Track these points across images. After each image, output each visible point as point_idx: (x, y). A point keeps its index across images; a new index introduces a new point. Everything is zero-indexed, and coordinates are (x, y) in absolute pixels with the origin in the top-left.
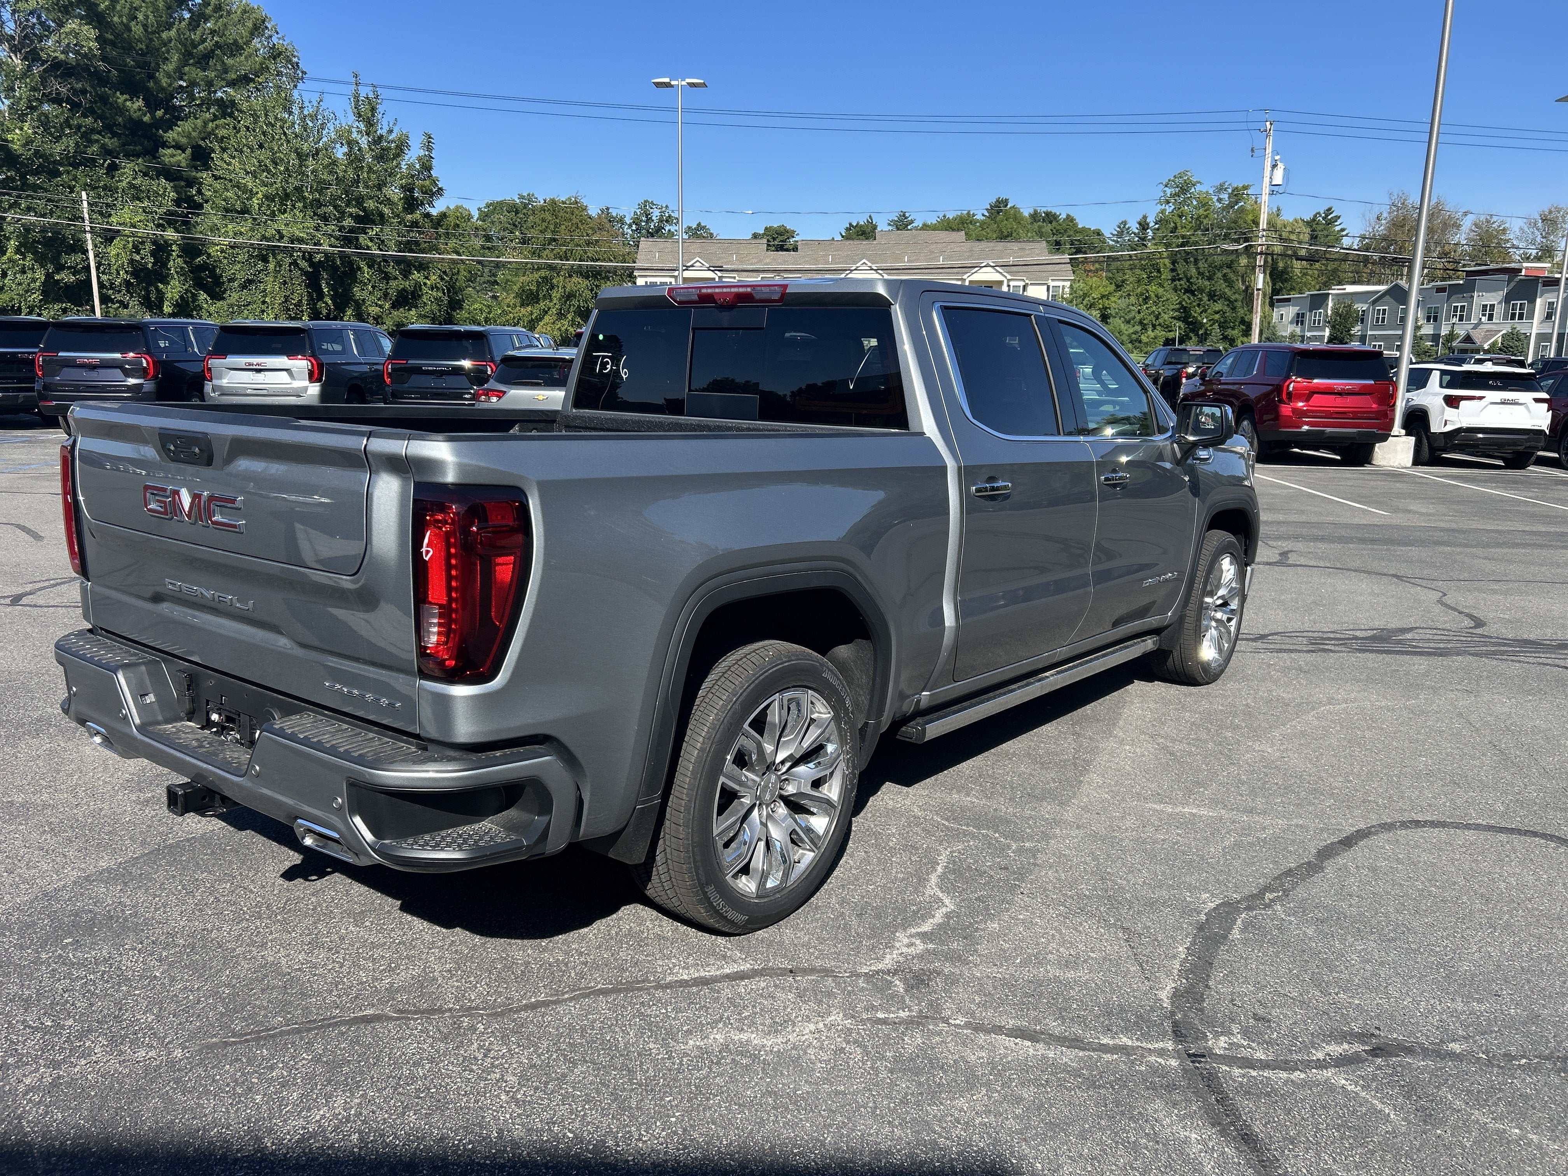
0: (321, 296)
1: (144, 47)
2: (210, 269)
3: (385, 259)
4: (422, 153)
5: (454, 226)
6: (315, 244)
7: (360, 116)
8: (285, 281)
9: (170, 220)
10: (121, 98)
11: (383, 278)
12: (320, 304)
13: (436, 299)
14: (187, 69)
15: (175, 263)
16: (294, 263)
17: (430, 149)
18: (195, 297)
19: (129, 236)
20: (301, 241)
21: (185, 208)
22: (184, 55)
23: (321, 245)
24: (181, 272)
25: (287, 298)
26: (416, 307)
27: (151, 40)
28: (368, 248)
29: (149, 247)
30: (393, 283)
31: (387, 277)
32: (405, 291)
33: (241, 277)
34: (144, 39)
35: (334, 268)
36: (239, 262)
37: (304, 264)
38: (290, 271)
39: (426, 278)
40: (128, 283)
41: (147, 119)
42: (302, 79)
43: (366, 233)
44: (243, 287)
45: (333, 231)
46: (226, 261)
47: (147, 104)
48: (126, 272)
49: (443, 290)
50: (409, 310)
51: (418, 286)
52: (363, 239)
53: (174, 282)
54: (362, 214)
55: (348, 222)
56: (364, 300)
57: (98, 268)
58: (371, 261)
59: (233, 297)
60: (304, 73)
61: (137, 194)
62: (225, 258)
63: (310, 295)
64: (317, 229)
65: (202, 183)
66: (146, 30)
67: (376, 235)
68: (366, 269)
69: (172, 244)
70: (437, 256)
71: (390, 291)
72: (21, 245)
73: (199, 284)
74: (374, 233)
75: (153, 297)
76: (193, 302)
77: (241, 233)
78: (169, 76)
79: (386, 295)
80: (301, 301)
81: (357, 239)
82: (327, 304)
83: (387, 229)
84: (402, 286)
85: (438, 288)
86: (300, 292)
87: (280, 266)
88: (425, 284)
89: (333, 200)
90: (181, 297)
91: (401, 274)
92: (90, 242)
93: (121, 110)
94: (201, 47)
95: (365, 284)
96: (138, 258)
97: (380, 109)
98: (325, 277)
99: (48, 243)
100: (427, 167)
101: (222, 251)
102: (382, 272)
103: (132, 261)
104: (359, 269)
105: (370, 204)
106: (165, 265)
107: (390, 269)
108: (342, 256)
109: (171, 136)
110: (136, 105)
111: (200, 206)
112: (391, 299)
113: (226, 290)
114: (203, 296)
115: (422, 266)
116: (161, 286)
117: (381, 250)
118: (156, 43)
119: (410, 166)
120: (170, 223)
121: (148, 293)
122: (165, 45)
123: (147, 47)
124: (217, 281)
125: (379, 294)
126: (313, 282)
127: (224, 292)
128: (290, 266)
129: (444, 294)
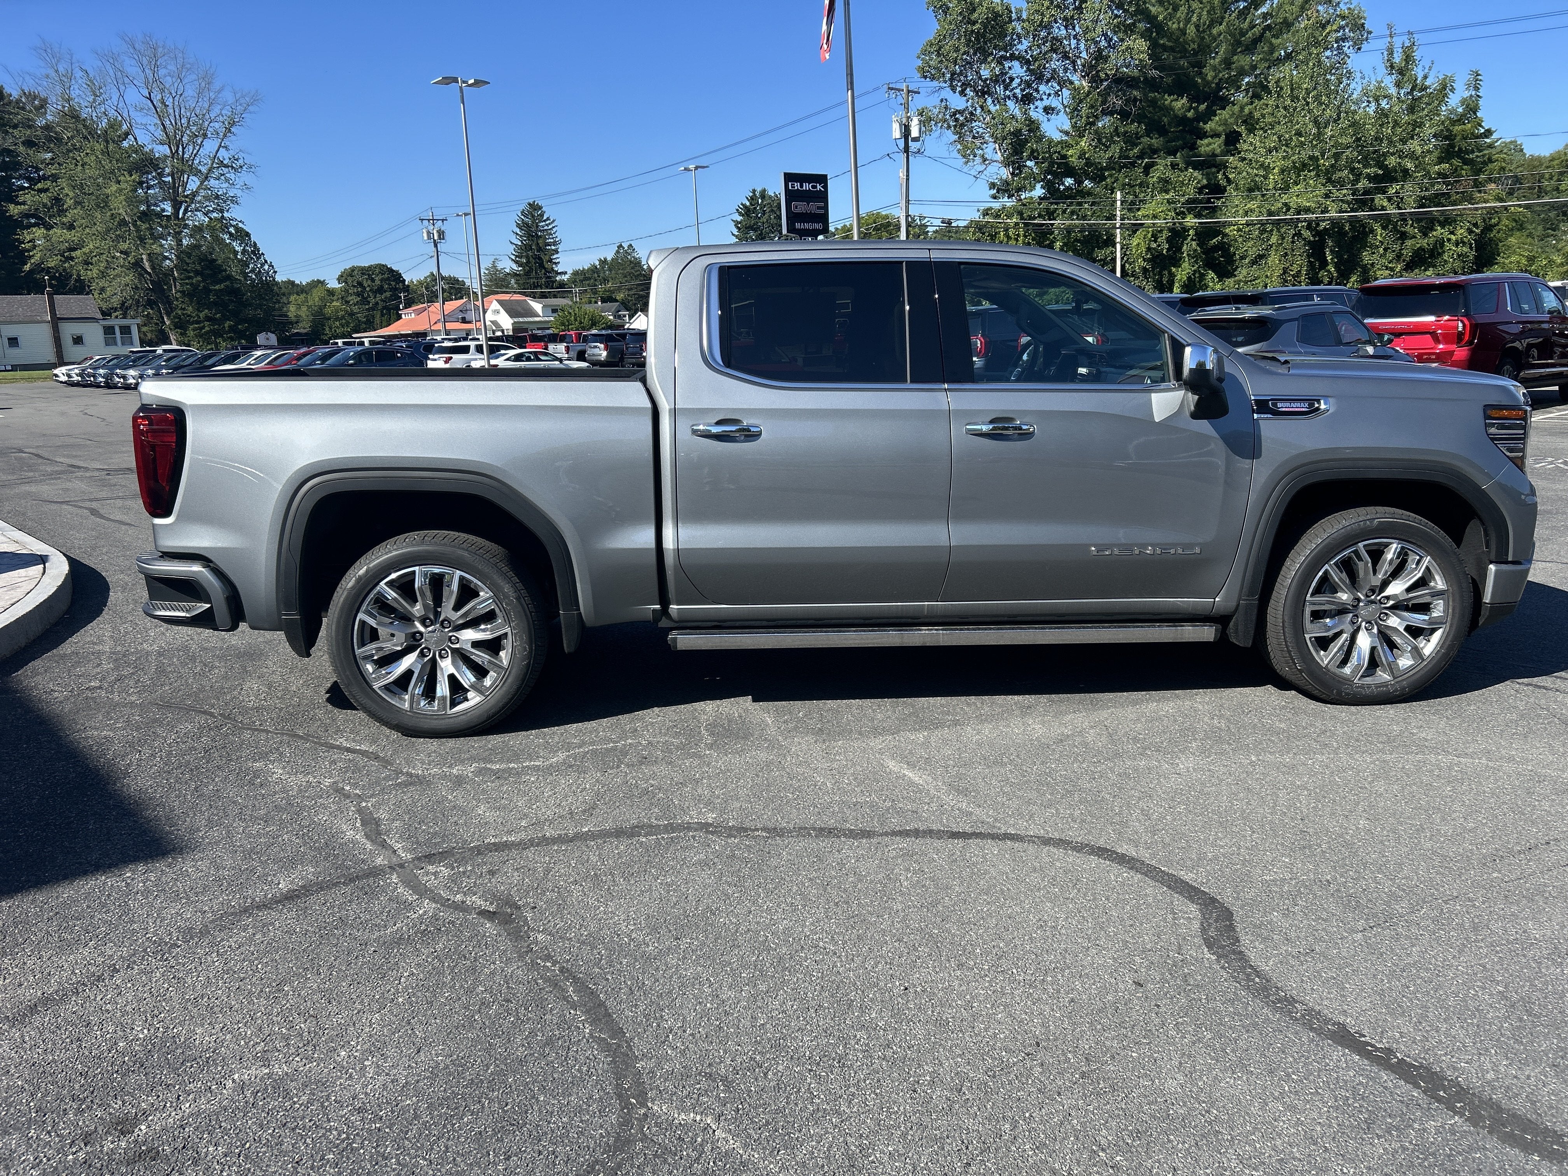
0: (1324, 264)
1: (1196, 46)
2: (1223, 247)
3: (1403, 218)
4: (1466, 94)
5: (1500, 170)
6: (1322, 212)
7: (1392, 67)
8: (1286, 253)
9: (1193, 207)
10: (1168, 99)
11: (1398, 239)
12: (1323, 273)
13: (1459, 256)
14: (1236, 58)
15: (1190, 245)
16: (1298, 234)
17: (1477, 89)
18: (1202, 276)
19: (1149, 227)
20: (1308, 210)
21: (1207, 194)
22: (1232, 45)
23: (1327, 212)
24: (1194, 256)
25: (1285, 271)
26: (1434, 266)
27: (1203, 38)
28: (1383, 208)
29: (1166, 234)
30: (1409, 243)
31: (1403, 236)
32: (1424, 250)
33: (1252, 253)
34: (1196, 39)
35: (1342, 233)
36: (1252, 239)
37: (1307, 234)
38: (1293, 242)
39: (1452, 233)
40: (1145, 270)
41: (1190, 114)
42: (1367, 39)
43: (1384, 192)
44: (1254, 262)
45: (1344, 196)
46: (1240, 240)
47: (1191, 100)
48: (1144, 260)
49: (1471, 244)
50: (1425, 270)
51: (1441, 243)
52: (1380, 200)
53: (1186, 265)
54: (1380, 172)
55: (1363, 184)
56: (1372, 265)
57: (1122, 259)
58: (1386, 221)
59: (1242, 273)
60: (1370, 33)
61: (1165, 185)
62: (1241, 236)
63: (1311, 265)
64: (1327, 196)
65: (1227, 167)
66: (1198, 30)
67: (1396, 193)
68: (1379, 231)
69: (1189, 229)
70: (1470, 206)
71: (1404, 252)
72: (1065, 244)
73: (1210, 264)
74: (1394, 191)
75: (1165, 280)
76: (1200, 281)
77: (1252, 211)
78: (1214, 68)
79: (1399, 257)
80: (1300, 271)
81: (1373, 200)
82: (1329, 271)
83: (1408, 186)
84: (1418, 246)
85: (1464, 243)
86: (1300, 263)
87: (1283, 238)
88: (1449, 240)
89: (1350, 161)
90: (1189, 278)
91: (1420, 231)
92: (1118, 236)
93: (1169, 109)
94: (1250, 34)
95: (1377, 247)
96: (1154, 245)
97: (1417, 55)
98: (1330, 244)
99: (1086, 241)
100: (1471, 107)
101: (1239, 230)
102: (1398, 231)
103: (1149, 249)
104: (1372, 231)
105: (1392, 161)
106: (1179, 249)
107: (1408, 229)
108: (1353, 221)
109: (1209, 126)
110: (1180, 104)
111: (1223, 190)
112: (1404, 261)
113: (1237, 267)
114: (1211, 274)
115: (1447, 221)
116: (1174, 269)
117: (1400, 208)
118: (1207, 39)
119: (1453, 111)
120: (1190, 210)
121: (1161, 276)
122: (1215, 39)
123: (1199, 46)
124: (1230, 258)
125: (1390, 256)
126: (1316, 251)
127: (1235, 270)
128: (1293, 237)
129: (1471, 248)
